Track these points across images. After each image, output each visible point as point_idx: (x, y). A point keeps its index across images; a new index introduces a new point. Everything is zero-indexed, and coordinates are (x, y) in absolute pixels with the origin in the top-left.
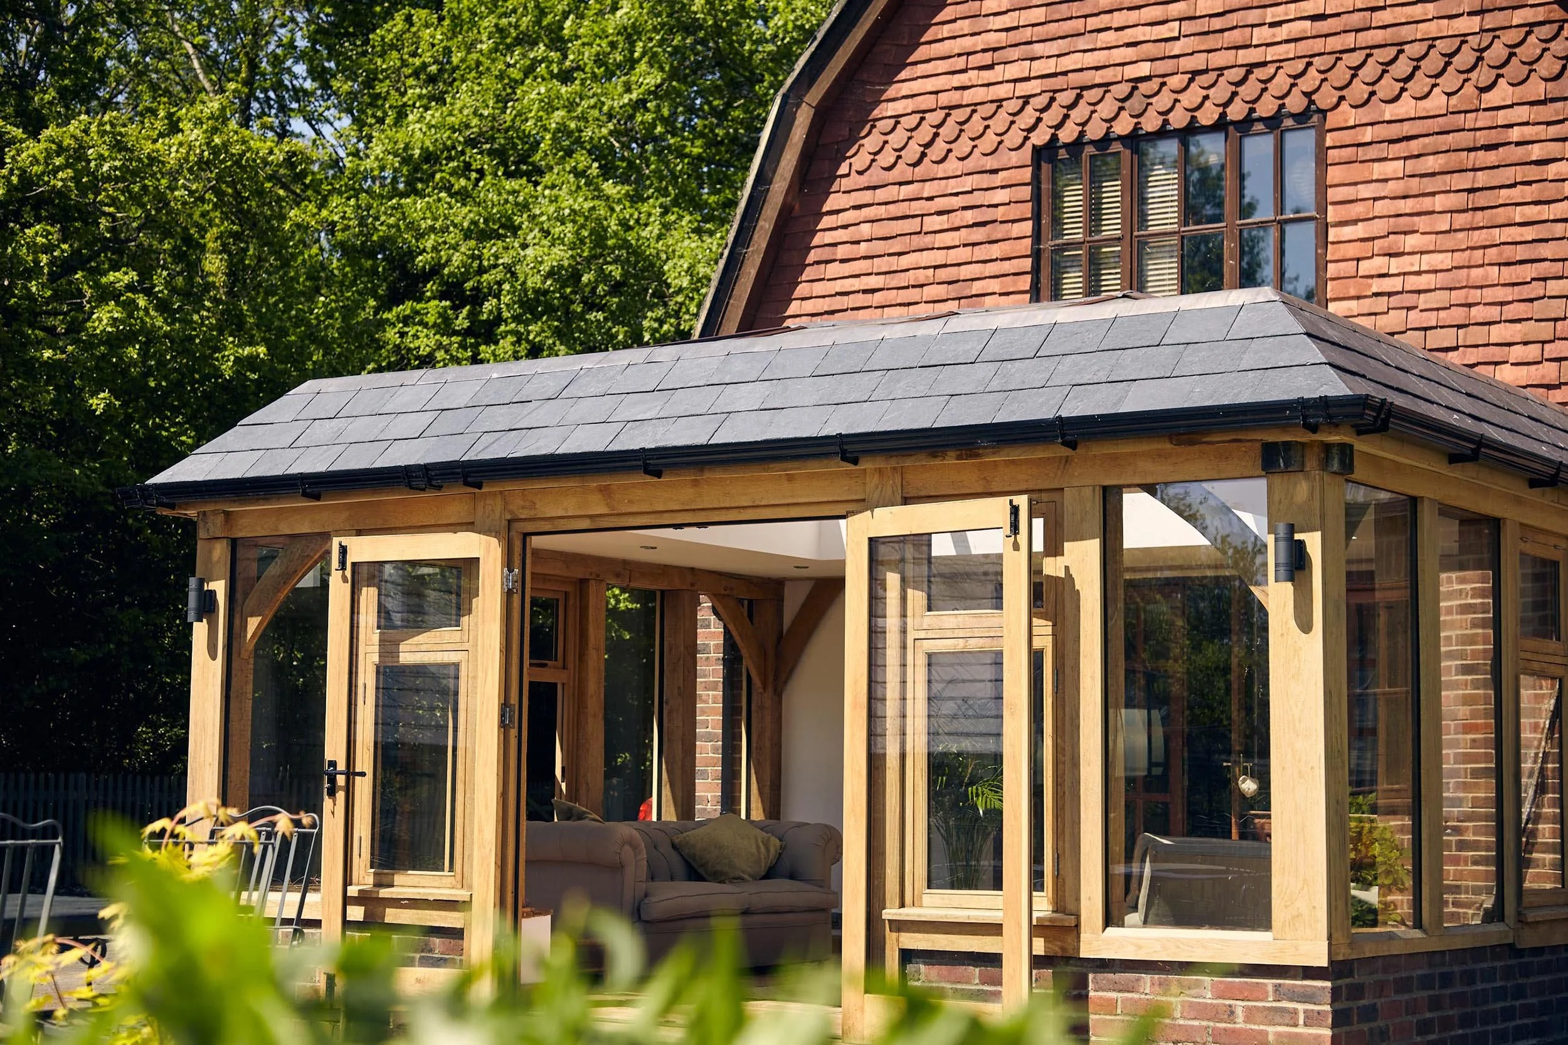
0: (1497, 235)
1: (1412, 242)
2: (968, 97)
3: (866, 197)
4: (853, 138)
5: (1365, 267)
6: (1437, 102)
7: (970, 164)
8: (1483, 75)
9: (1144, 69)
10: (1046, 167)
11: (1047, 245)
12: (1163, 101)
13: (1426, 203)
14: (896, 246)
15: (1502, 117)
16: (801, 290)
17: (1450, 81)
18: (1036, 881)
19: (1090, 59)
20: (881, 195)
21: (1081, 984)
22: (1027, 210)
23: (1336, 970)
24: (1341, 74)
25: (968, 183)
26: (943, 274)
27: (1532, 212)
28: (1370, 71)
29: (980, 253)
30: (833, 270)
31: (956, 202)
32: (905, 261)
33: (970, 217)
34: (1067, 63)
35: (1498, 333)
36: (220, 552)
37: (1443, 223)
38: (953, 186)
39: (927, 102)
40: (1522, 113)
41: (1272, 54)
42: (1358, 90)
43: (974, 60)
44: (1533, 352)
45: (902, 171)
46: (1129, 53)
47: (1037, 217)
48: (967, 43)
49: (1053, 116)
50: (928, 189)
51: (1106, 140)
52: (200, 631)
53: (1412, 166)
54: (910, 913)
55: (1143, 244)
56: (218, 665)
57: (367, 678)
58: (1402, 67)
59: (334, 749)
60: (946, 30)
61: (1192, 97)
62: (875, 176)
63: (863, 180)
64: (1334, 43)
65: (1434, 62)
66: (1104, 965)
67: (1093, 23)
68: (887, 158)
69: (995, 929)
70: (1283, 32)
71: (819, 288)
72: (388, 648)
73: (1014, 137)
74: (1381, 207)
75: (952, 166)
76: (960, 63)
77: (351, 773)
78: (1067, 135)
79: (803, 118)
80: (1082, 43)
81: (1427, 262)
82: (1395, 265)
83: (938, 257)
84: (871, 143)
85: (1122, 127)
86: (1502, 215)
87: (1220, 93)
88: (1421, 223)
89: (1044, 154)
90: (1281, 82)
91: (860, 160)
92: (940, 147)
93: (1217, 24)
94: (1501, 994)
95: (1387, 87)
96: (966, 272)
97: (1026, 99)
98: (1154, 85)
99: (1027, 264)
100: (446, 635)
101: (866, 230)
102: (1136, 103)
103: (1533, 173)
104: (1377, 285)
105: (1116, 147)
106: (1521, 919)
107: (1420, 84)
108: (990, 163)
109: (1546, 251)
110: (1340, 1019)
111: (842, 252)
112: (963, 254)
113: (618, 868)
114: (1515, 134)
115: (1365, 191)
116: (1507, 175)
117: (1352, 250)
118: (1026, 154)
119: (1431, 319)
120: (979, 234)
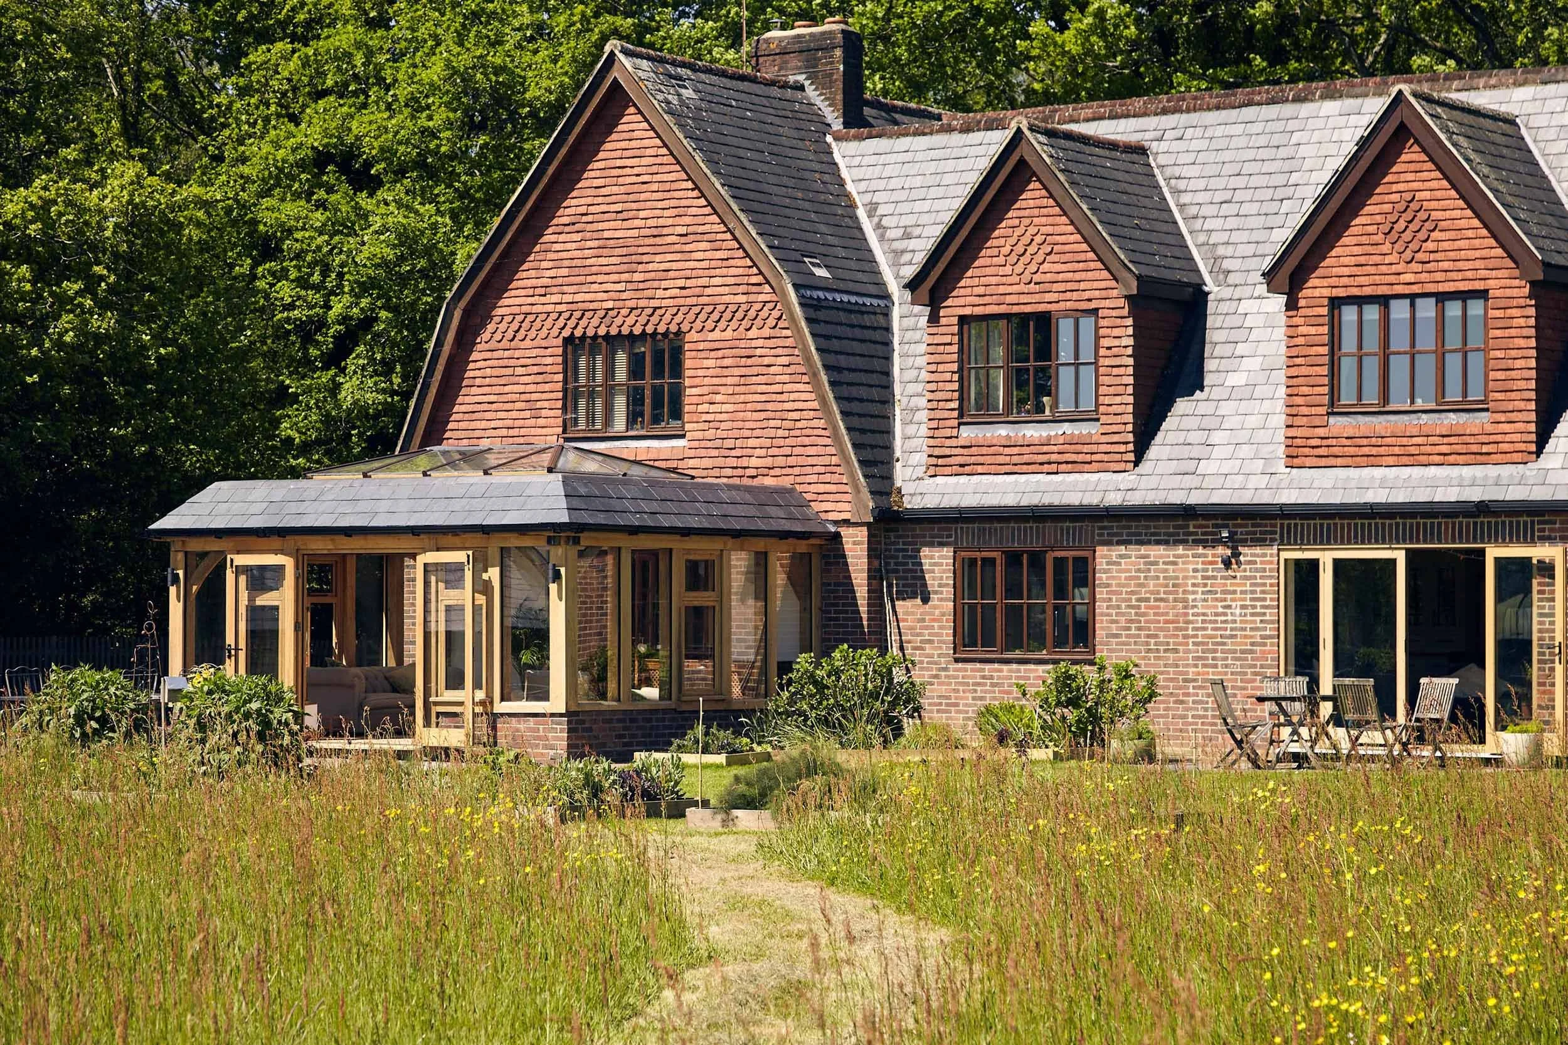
0: (751, 398)
1: (718, 398)
2: (535, 309)
3: (488, 355)
4: (483, 325)
5: (700, 408)
6: (729, 334)
7: (535, 343)
8: (746, 323)
9: (610, 305)
10: (570, 348)
11: (570, 386)
12: (619, 321)
13: (723, 381)
14: (503, 381)
15: (754, 343)
16: (460, 399)
17: (734, 324)
18: (477, 685)
19: (588, 297)
20: (496, 354)
21: (495, 722)
22: (560, 368)
23: (568, 714)
24: (691, 316)
25: (534, 353)
26: (524, 397)
27: (764, 388)
28: (703, 316)
29: (540, 388)
30: (474, 390)
31: (529, 361)
32: (507, 389)
33: (536, 369)
34: (578, 298)
35: (751, 442)
36: (180, 556)
37: (730, 390)
38: (528, 353)
39: (516, 310)
40: (760, 342)
41: (665, 303)
42: (698, 325)
43: (538, 291)
44: (763, 452)
45: (505, 344)
46: (604, 296)
47: (565, 372)
48: (534, 282)
49: (571, 323)
50: (517, 354)
51: (595, 337)
52: (173, 590)
53: (719, 363)
54: (439, 699)
55: (612, 387)
56: (181, 605)
57: (243, 610)
58: (715, 316)
59: (230, 640)
60: (525, 275)
61: (630, 320)
62: (493, 344)
63: (487, 347)
64: (689, 301)
65: (727, 315)
66: (502, 715)
67: (590, 279)
68: (498, 336)
69: (461, 704)
70: (668, 293)
71: (467, 399)
72: (251, 599)
73: (555, 332)
74: (707, 381)
75: (527, 343)
76: (531, 291)
77: (237, 649)
78: (578, 333)
79: (457, 314)
80: (584, 288)
81: (725, 408)
82: (713, 408)
83: (521, 388)
84: (491, 327)
85: (602, 331)
86: (753, 388)
87: (643, 319)
88: (722, 389)
89: (569, 341)
90: (668, 317)
91: (486, 336)
92: (522, 332)
93: (641, 286)
94: (665, 727)
95: (710, 324)
96: (534, 396)
97: (560, 313)
98: (615, 312)
99: (560, 395)
100: (274, 594)
101: (488, 371)
102: (607, 320)
103: (764, 370)
104: (705, 417)
105: (600, 340)
106: (679, 699)
107: (722, 324)
108: (544, 343)
109: (769, 406)
110: (570, 731)
111: (478, 382)
112: (532, 388)
113: (352, 687)
114: (758, 352)
115: (700, 373)
116: (755, 370)
117: (695, 400)
118: (560, 341)
119: (725, 434)
120: (539, 378)
